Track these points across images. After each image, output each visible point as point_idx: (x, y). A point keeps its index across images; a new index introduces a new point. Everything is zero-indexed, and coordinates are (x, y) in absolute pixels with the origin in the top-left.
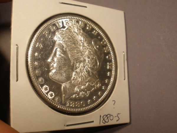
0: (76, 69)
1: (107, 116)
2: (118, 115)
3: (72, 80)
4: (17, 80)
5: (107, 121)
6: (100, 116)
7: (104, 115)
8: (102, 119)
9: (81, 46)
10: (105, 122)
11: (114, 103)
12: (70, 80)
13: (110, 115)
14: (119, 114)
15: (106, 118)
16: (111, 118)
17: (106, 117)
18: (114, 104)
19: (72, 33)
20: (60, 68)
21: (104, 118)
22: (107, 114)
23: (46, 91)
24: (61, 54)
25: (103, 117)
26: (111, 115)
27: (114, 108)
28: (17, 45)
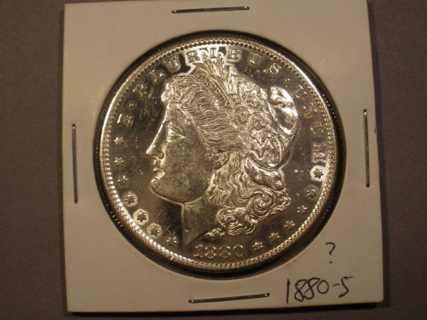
0: (218, 168)
1: (308, 282)
2: (345, 280)
3: (208, 194)
4: (76, 201)
5: (309, 294)
6: (289, 283)
7: (300, 281)
8: (293, 290)
9: (231, 108)
10: (304, 297)
11: (331, 249)
12: (201, 195)
13: (319, 279)
14: (346, 278)
15: (307, 287)
16: (323, 287)
17: (307, 285)
18: (330, 253)
19: (208, 80)
20: (176, 168)
21: (299, 287)
22: (308, 279)
23: (142, 221)
24: (178, 135)
25: (297, 284)
26: (319, 281)
27: (331, 262)
28: (74, 125)
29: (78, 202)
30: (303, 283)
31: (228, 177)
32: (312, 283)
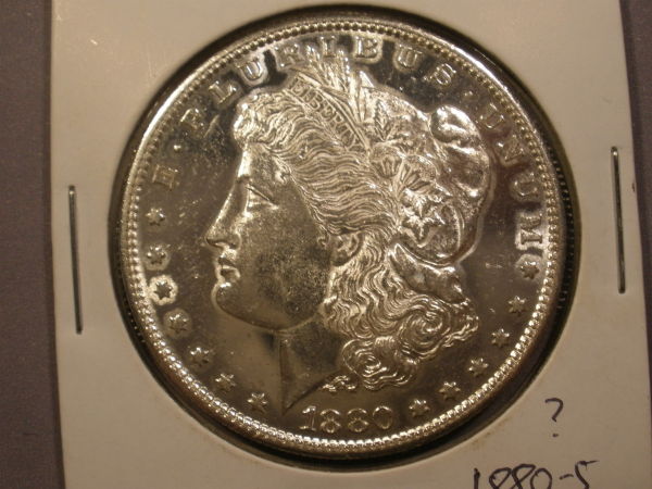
0: (340, 262)
1: (513, 472)
2: (582, 469)
3: (322, 312)
4: (79, 329)
6: (477, 475)
7: (498, 471)
8: (484, 487)
9: (364, 150)
11: (556, 410)
12: (312, 314)
13: (533, 467)
14: (584, 463)
15: (511, 481)
17: (511, 478)
18: (554, 418)
19: (320, 99)
20: (263, 265)
21: (497, 483)
22: (512, 468)
24: (265, 202)
25: (492, 477)
26: (536, 470)
27: (555, 435)
28: (72, 188)
29: (83, 332)
30: (503, 475)
31: (361, 281)
32: (520, 474)
